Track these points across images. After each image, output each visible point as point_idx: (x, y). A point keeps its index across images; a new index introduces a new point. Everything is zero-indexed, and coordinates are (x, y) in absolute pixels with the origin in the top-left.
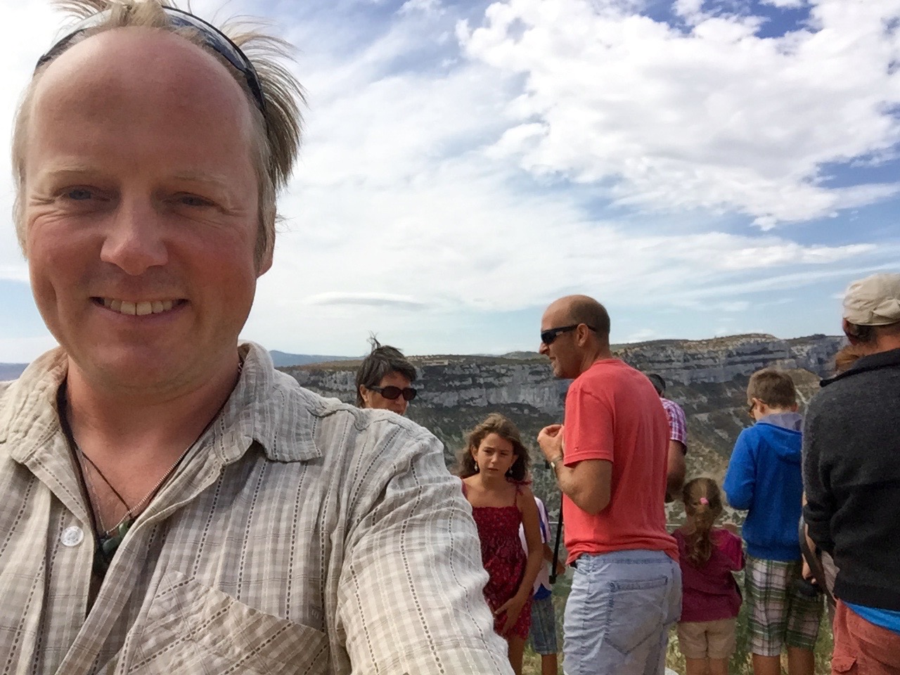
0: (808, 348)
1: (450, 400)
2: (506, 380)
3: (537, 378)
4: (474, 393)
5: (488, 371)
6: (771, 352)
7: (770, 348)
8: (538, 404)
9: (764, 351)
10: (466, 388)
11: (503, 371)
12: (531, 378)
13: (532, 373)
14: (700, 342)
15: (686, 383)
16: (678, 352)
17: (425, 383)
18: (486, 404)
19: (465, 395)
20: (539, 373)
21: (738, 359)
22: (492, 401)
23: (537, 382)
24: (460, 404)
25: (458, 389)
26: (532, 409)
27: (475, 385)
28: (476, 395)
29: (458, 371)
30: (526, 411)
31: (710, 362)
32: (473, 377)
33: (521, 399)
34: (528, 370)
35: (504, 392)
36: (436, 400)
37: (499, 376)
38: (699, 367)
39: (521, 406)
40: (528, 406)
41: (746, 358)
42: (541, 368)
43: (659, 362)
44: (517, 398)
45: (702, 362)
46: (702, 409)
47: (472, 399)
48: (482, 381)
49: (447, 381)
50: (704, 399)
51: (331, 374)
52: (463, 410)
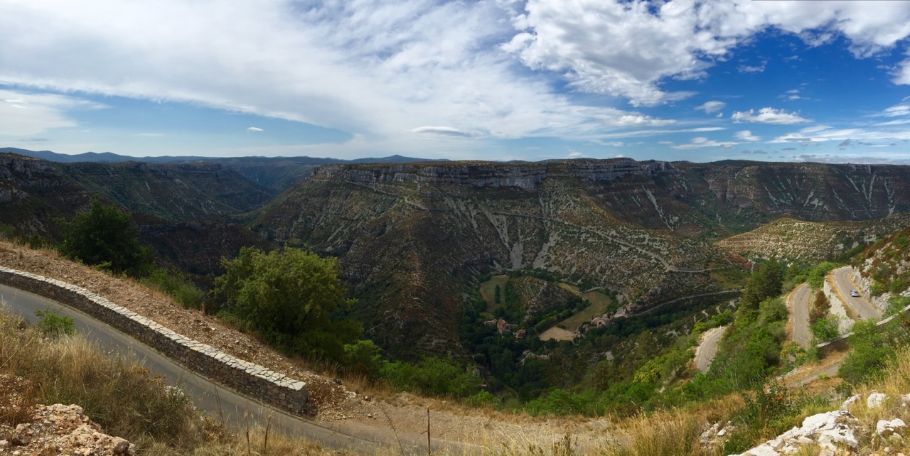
0: (647, 166)
1: (481, 183)
2: (509, 174)
3: (525, 174)
4: (493, 180)
5: (500, 170)
6: (632, 167)
8: (524, 186)
9: (629, 166)
10: (489, 177)
11: (508, 170)
12: (521, 174)
13: (522, 171)
14: (602, 160)
15: (594, 180)
16: (592, 165)
17: (469, 174)
18: (498, 186)
19: (489, 181)
20: (525, 172)
21: (618, 169)
22: (501, 184)
23: (524, 176)
24: (486, 185)
25: (485, 178)
26: (521, 189)
27: (494, 176)
28: (494, 181)
29: (485, 169)
30: (518, 190)
31: (605, 170)
32: (493, 172)
33: (516, 184)
34: (520, 170)
35: (508, 180)
36: (474, 183)
37: (506, 172)
38: (601, 172)
39: (515, 188)
40: (519, 188)
41: (622, 169)
42: (526, 169)
43: (583, 169)
45: (602, 170)
46: (600, 192)
47: (492, 183)
48: (497, 174)
49: (480, 173)
50: (602, 188)
51: (423, 168)
52: (487, 188)
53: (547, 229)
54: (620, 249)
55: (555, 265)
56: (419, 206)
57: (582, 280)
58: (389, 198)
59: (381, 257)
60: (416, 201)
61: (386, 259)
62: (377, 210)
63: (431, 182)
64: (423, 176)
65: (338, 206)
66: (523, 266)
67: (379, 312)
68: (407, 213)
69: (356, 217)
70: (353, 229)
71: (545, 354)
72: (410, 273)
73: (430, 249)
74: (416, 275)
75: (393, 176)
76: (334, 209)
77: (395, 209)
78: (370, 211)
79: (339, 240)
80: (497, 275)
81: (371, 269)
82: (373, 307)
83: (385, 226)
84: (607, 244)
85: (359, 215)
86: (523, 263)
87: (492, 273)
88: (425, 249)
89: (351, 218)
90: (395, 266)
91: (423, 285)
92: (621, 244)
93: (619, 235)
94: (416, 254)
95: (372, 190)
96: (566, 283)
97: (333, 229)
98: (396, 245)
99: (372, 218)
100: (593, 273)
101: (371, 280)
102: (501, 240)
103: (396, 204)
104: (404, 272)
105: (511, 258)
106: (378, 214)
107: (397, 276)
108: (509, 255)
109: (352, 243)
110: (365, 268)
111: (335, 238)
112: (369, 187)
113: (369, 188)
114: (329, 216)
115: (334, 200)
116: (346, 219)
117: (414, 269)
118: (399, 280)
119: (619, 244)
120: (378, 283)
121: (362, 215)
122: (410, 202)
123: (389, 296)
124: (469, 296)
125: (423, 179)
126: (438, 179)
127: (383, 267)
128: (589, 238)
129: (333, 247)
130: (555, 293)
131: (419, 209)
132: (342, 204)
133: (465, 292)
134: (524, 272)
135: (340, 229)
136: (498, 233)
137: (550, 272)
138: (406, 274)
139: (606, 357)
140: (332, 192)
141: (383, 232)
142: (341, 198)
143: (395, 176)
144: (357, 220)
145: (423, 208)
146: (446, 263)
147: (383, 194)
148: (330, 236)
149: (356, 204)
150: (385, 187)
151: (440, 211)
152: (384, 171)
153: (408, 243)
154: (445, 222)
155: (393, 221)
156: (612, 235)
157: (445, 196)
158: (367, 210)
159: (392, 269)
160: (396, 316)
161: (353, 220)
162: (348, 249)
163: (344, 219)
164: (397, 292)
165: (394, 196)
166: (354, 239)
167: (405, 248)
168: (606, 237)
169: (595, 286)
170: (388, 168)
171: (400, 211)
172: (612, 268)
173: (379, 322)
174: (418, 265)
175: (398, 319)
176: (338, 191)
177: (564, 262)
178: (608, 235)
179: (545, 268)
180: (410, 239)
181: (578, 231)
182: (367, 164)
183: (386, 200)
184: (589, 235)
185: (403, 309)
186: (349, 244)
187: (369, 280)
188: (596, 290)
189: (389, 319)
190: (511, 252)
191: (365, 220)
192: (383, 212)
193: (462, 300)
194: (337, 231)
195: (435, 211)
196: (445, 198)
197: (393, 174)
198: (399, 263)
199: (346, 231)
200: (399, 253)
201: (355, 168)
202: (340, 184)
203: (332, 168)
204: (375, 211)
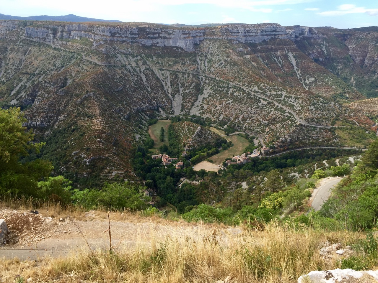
0: (292, 31)
1: (148, 43)
2: (172, 36)
3: (185, 36)
4: (159, 40)
5: (165, 31)
6: (278, 31)
7: (278, 30)
8: (184, 47)
9: (275, 31)
10: (155, 38)
11: (171, 32)
12: (182, 36)
13: (183, 34)
14: (251, 25)
15: (243, 42)
16: (242, 29)
17: (138, 35)
18: (163, 46)
19: (155, 41)
20: (186, 34)
21: (265, 33)
22: (166, 45)
23: (185, 38)
24: (153, 45)
25: (152, 38)
26: (182, 49)
27: (159, 37)
28: (159, 42)
29: (152, 31)
30: (179, 50)
31: (254, 34)
32: (159, 33)
33: (178, 44)
34: (181, 32)
35: (171, 41)
36: (143, 43)
37: (169, 34)
38: (250, 36)
39: (177, 48)
40: (181, 48)
41: (268, 33)
42: (187, 32)
43: (234, 33)
44: (176, 44)
45: (251, 34)
46: (248, 54)
47: (158, 43)
48: (162, 35)
49: (148, 34)
50: (249, 49)
51: (97, 27)
52: (154, 47)
53: (202, 84)
54: (260, 102)
55: (207, 113)
56: (96, 61)
57: (228, 126)
58: (67, 54)
59: (65, 106)
60: (93, 57)
61: (69, 108)
62: (57, 65)
63: (106, 41)
64: (97, 34)
65: (17, 61)
66: (182, 113)
67: (68, 153)
68: (85, 68)
69: (37, 72)
70: (36, 83)
71: (196, 181)
72: (91, 119)
73: (107, 99)
74: (97, 121)
75: (70, 34)
76: (13, 64)
77: (74, 65)
78: (50, 66)
79: (23, 94)
80: (162, 119)
81: (57, 118)
82: (62, 150)
83: (66, 79)
84: (250, 98)
85: (39, 69)
86: (182, 111)
87: (158, 118)
88: (103, 99)
89: (32, 72)
90: (78, 114)
91: (104, 129)
92: (261, 98)
93: (260, 91)
94: (96, 103)
95: (49, 46)
96: (215, 127)
97: (15, 84)
98: (77, 96)
99: (53, 72)
100: (237, 121)
101: (58, 127)
102: (165, 91)
103: (75, 60)
104: (86, 119)
105: (173, 106)
106: (58, 69)
107: (80, 123)
108: (171, 104)
109: (36, 96)
110: (51, 117)
111: (19, 92)
112: (47, 43)
113: (47, 45)
114: (9, 71)
115: (12, 55)
116: (27, 73)
117: (95, 116)
118: (82, 126)
119: (260, 98)
120: (64, 129)
121: (42, 69)
122: (87, 58)
123: (75, 139)
124: (140, 136)
125: (97, 37)
126: (111, 38)
127: (68, 115)
128: (235, 92)
129: (17, 100)
130: (206, 135)
131: (96, 65)
132: (21, 60)
133: (137, 133)
134: (183, 118)
135: (22, 83)
136: (163, 86)
137: (203, 119)
138: (88, 120)
139: (242, 186)
140: (9, 48)
141: (64, 84)
142: (19, 54)
143: (72, 34)
144: (38, 74)
145: (99, 63)
146: (121, 110)
147: (62, 50)
148: (13, 90)
149: (36, 59)
150: (62, 43)
151: (114, 66)
152: (60, 29)
153: (88, 94)
154: (118, 76)
155: (73, 75)
156: (255, 90)
157: (118, 53)
158: (47, 65)
159: (76, 117)
160: (83, 155)
161: (34, 75)
162: (33, 101)
163: (24, 74)
164: (82, 135)
165: (72, 52)
166: (38, 92)
167: (85, 99)
168: (250, 91)
169: (238, 131)
170: (64, 26)
171: (79, 66)
172: (252, 117)
173: (69, 161)
174: (98, 112)
175: (84, 157)
176: (15, 47)
177: (214, 111)
178: (251, 91)
179: (200, 115)
180: (89, 90)
181: (226, 86)
182: (42, 22)
183: (64, 56)
184: (235, 90)
185: (88, 149)
186: (33, 97)
187: (56, 127)
188: (238, 134)
189: (77, 158)
190: (173, 102)
191: (47, 75)
192: (63, 67)
193: (135, 139)
194: (20, 85)
195: (109, 66)
196: (118, 55)
197: (69, 32)
198: (81, 112)
199: (29, 84)
200: (81, 103)
201: (31, 25)
202: (17, 41)
203: (6, 24)
204: (55, 66)
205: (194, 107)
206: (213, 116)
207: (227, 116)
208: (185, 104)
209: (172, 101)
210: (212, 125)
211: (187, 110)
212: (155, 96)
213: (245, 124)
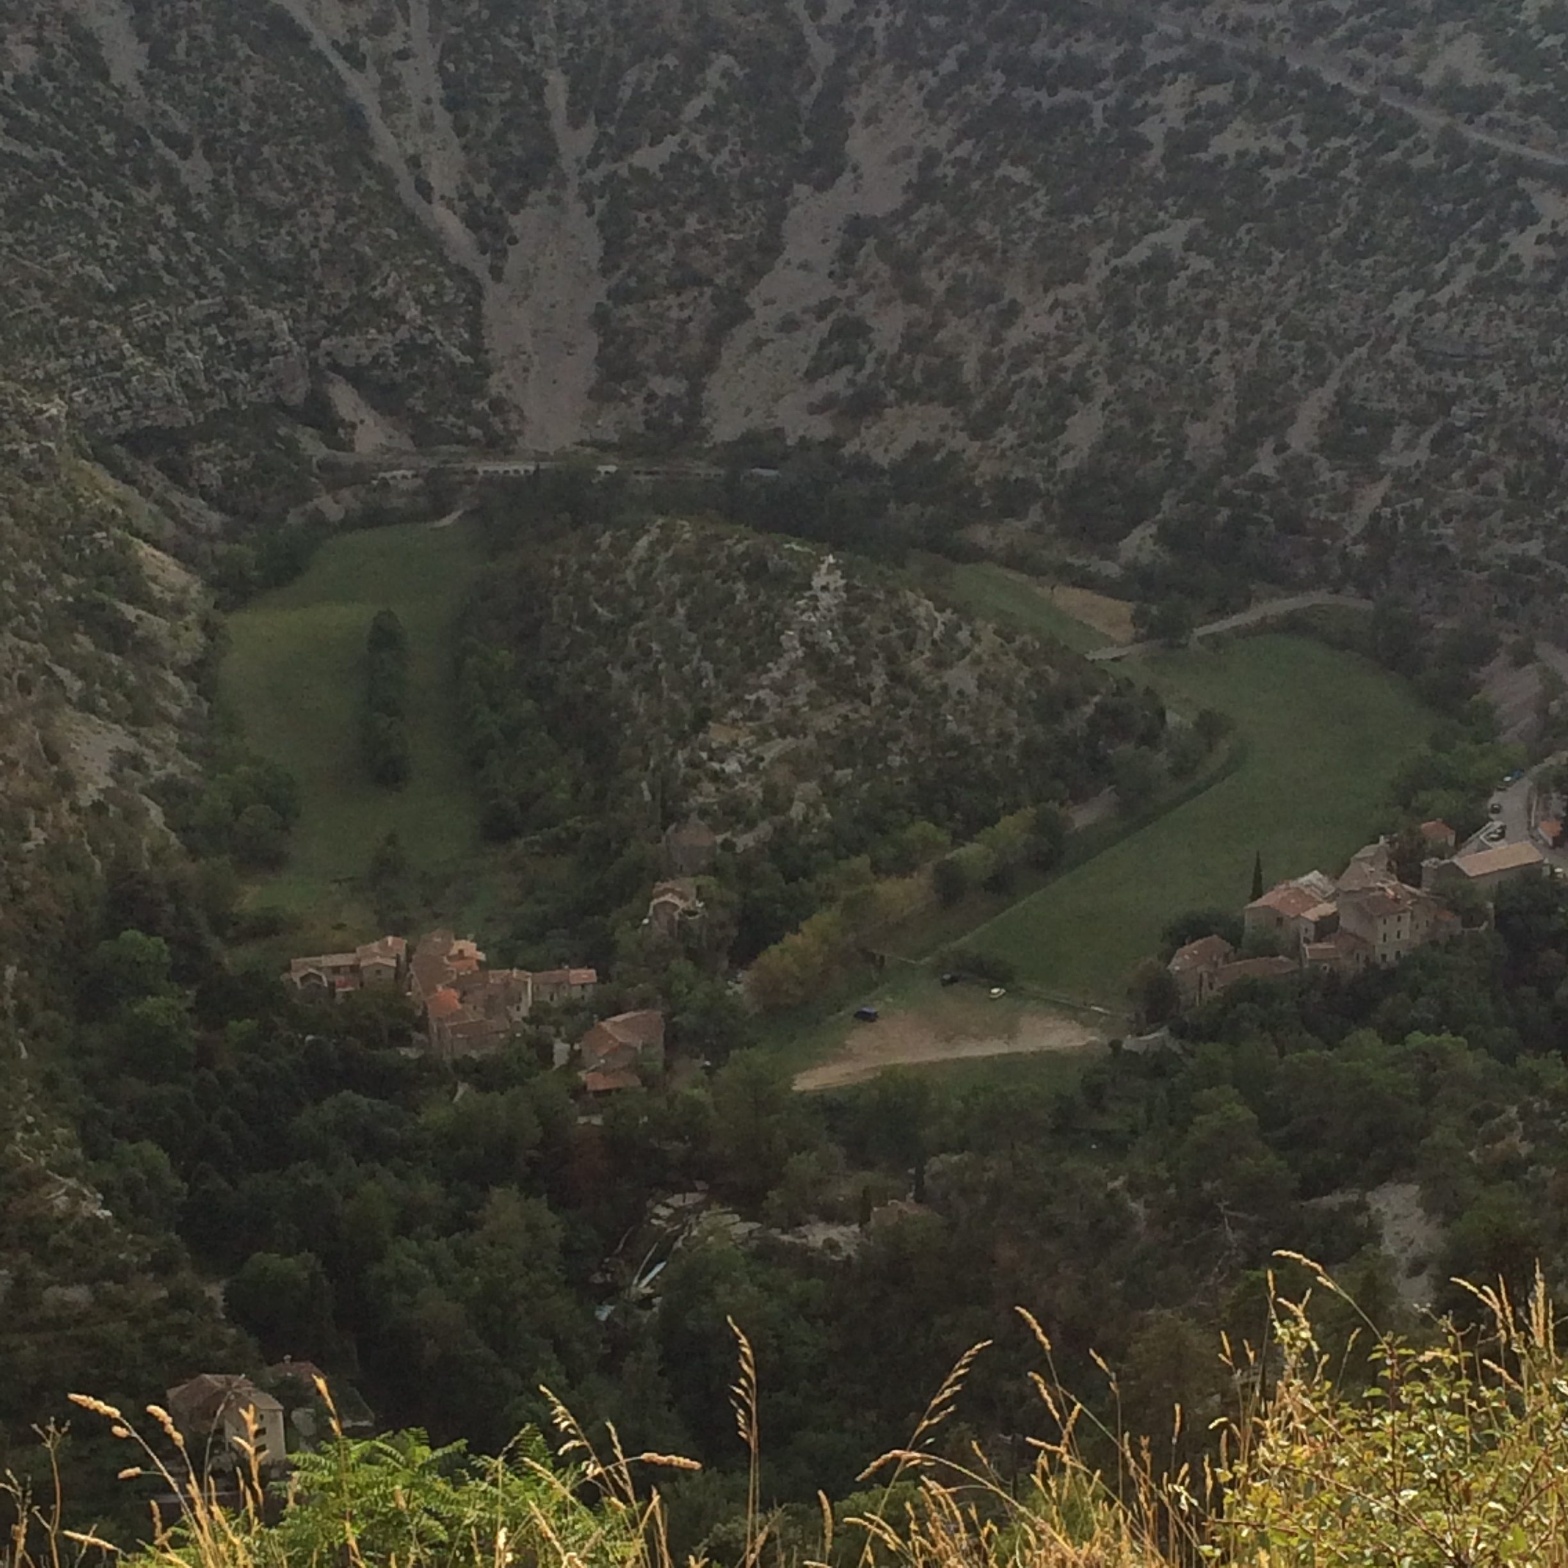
86: (600, 395)
87: (331, 507)
92: (1532, 170)
93: (1512, 84)
102: (383, 174)
108: (475, 325)
119: (1518, 167)
130: (917, 665)
134: (619, 479)
136: (354, 116)
137: (863, 468)
169: (1285, 582)
172: (1445, 402)
178: (1411, 88)
179: (821, 428)
205: (742, 335)
206: (979, 431)
207: (1141, 418)
208: (632, 315)
209: (477, 293)
210: (981, 534)
211: (665, 386)
212: (278, 251)
213: (1372, 497)
